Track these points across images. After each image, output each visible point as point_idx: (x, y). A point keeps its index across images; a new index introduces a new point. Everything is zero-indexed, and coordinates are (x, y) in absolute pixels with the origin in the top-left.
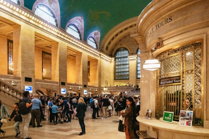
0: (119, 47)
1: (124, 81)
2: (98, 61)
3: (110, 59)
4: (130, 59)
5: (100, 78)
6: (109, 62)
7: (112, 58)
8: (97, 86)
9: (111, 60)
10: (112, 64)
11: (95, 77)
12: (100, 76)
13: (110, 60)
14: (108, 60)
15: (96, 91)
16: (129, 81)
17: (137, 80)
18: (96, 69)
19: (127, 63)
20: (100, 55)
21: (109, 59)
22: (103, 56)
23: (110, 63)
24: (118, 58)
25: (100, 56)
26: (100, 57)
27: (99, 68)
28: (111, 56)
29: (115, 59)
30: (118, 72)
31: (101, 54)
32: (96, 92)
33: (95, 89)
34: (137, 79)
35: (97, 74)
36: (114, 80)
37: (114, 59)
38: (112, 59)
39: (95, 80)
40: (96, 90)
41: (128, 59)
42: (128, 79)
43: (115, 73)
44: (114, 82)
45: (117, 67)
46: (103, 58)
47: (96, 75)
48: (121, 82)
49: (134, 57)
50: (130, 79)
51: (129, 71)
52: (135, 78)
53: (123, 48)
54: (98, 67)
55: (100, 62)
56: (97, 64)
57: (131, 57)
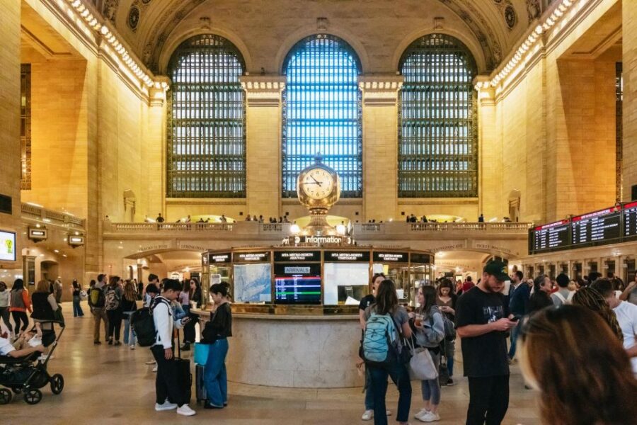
0: (193, 28)
1: (219, 204)
2: (85, 69)
3: (149, 82)
4: (249, 95)
5: (99, 174)
6: (141, 99)
7: (158, 78)
8: (84, 215)
9: (151, 89)
10: (158, 113)
11: (69, 165)
12: (96, 159)
13: (145, 91)
14: (138, 84)
15: (74, 246)
16: (245, 204)
17: (283, 204)
18: (75, 116)
19: (238, 114)
20: (99, 37)
21: (142, 83)
22: (110, 45)
23: (145, 105)
24: (188, 87)
25: (99, 42)
26: (99, 50)
27: (89, 109)
28: (153, 67)
29: (173, 88)
30: (188, 158)
31: (104, 30)
32: (74, 252)
33: (71, 235)
34: (284, 196)
35: (82, 143)
36: (168, 196)
37: (166, 86)
38: (157, 85)
39: (67, 180)
40: (76, 240)
41: (237, 96)
42: (242, 194)
43: (170, 159)
44: (167, 203)
45: (180, 132)
46: (117, 66)
47: (71, 150)
48: (204, 207)
49: (273, 90)
50: (250, 194)
51: (243, 158)
52: (276, 194)
53: (215, 37)
54: (84, 104)
55: (99, 79)
56: (79, 88)
57: (254, 89)
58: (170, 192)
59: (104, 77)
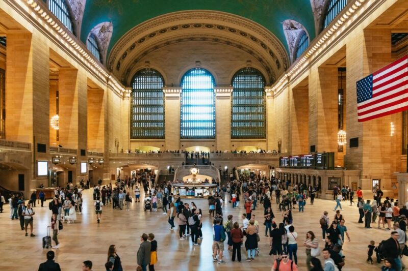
0: (142, 66)
1: (153, 141)
2: (103, 94)
3: (123, 90)
4: (166, 95)
5: (108, 134)
6: (121, 98)
7: (127, 88)
8: (103, 151)
9: (124, 93)
10: (127, 103)
11: (97, 131)
12: (107, 128)
13: (122, 94)
14: (119, 92)
15: (101, 164)
16: (164, 141)
17: (181, 141)
18: (99, 112)
19: (161, 102)
20: (108, 79)
21: (121, 91)
22: (112, 82)
23: (122, 100)
24: (139, 91)
25: (108, 81)
26: (108, 84)
27: (105, 109)
28: (125, 83)
29: (133, 91)
30: (139, 122)
31: (110, 77)
32: (102, 166)
33: (99, 160)
34: (181, 138)
35: (102, 122)
36: (131, 138)
37: (130, 91)
38: (127, 91)
39: (96, 137)
40: (101, 162)
41: (160, 95)
42: (163, 137)
43: (132, 122)
44: (131, 141)
45: (136, 110)
46: (113, 88)
47: (98, 126)
48: (147, 143)
49: (176, 93)
50: (167, 137)
51: (164, 121)
52: (178, 137)
53: (152, 70)
54: (103, 107)
55: (108, 96)
56: (101, 101)
57: (168, 93)
58: (132, 137)
59: (109, 95)
